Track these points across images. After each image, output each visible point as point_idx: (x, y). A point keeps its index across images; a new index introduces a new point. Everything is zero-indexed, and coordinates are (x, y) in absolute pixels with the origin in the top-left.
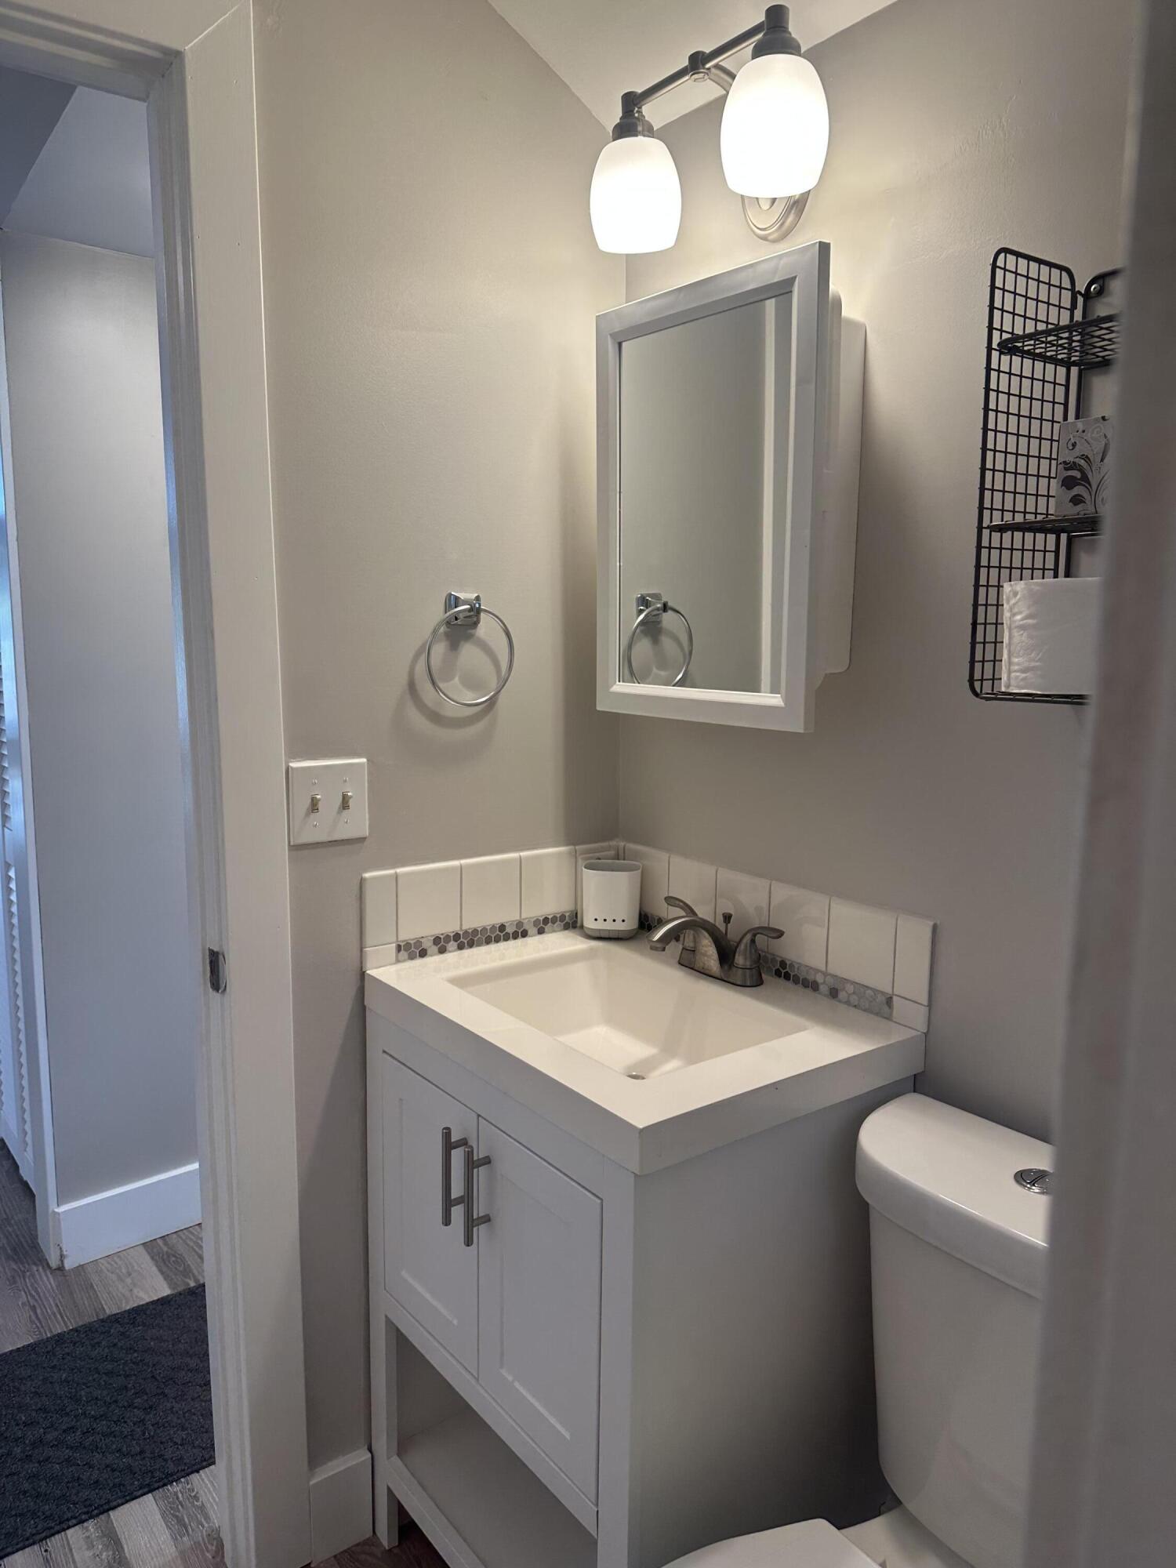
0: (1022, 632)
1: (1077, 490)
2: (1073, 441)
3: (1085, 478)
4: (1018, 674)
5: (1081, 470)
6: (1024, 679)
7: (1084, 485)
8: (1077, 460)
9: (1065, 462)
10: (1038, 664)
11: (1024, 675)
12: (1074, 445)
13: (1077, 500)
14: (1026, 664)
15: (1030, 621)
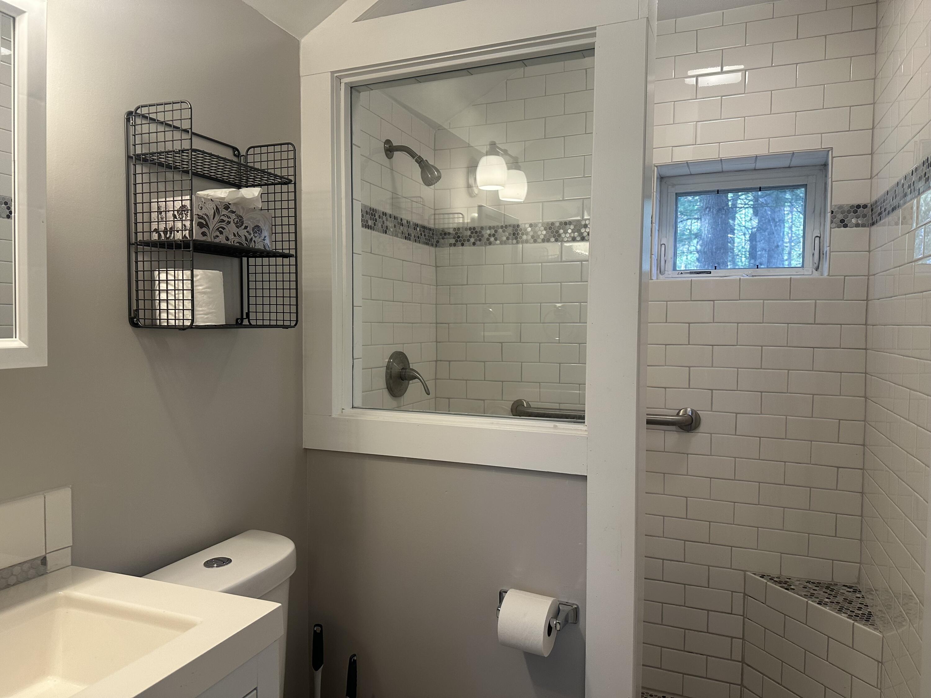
0: (203, 295)
1: (204, 229)
2: (201, 205)
3: (207, 224)
4: (204, 316)
5: (205, 220)
6: (207, 318)
7: (206, 228)
8: (203, 215)
9: (198, 215)
10: (212, 310)
11: (206, 316)
12: (202, 208)
13: (204, 235)
14: (208, 311)
15: (208, 290)
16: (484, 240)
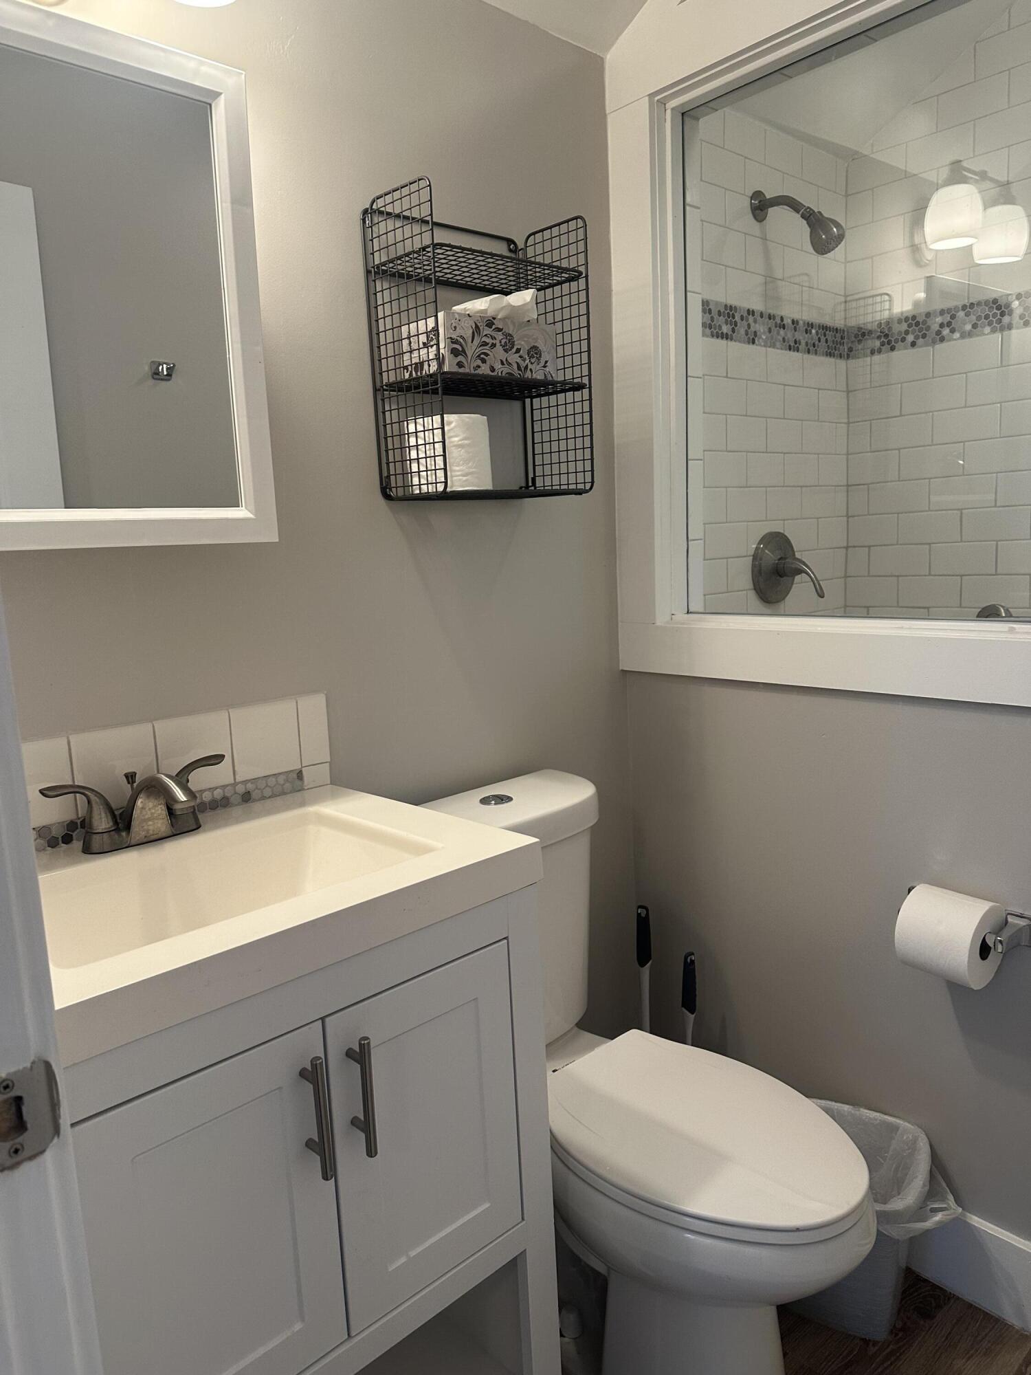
0: (460, 449)
1: (460, 358)
2: (454, 325)
3: (464, 351)
4: (461, 478)
5: (461, 345)
7: (463, 355)
8: (458, 338)
9: (451, 338)
10: (474, 470)
11: (464, 478)
12: (455, 327)
13: (460, 365)
14: (467, 471)
15: (466, 442)
16: (931, 334)
